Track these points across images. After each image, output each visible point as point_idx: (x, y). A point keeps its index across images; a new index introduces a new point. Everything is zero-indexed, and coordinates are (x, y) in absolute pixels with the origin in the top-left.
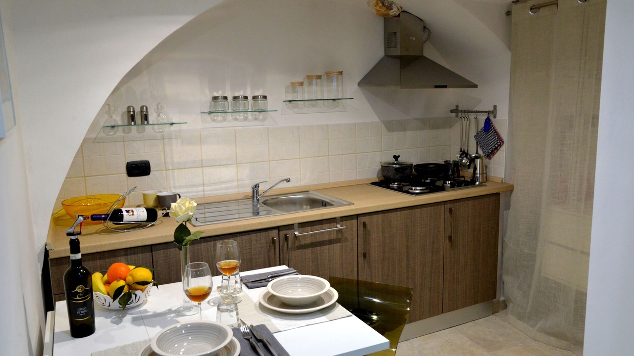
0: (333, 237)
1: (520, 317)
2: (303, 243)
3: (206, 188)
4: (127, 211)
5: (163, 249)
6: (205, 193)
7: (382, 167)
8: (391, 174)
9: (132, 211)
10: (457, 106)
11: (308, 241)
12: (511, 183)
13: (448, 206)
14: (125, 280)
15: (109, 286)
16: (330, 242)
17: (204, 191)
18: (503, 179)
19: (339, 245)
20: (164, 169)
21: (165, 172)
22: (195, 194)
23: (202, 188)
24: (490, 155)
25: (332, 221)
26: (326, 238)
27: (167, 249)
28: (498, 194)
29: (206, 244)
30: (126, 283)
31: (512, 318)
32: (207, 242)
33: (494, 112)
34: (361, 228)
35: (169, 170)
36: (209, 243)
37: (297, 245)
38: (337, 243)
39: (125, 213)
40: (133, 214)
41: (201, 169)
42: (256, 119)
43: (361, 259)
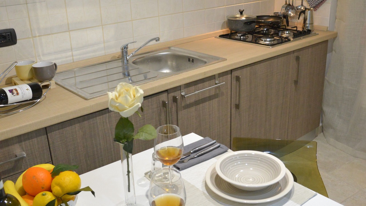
0: (213, 93)
1: (337, 139)
2: (188, 102)
3: (75, 53)
4: (11, 91)
5: (58, 130)
6: (74, 57)
7: (229, 20)
8: (239, 27)
9: (16, 90)
11: (193, 100)
12: (335, 31)
13: (296, 54)
16: (210, 98)
17: (73, 56)
18: (327, 28)
19: (217, 99)
20: (30, 36)
21: (31, 39)
22: (64, 59)
23: (70, 53)
24: (316, 7)
25: (212, 78)
26: (207, 95)
27: (62, 128)
28: (326, 42)
30: (54, 195)
31: (332, 140)
34: (234, 82)
35: (35, 37)
37: (183, 105)
38: (215, 98)
39: (9, 94)
40: (18, 94)
41: (68, 33)
43: (233, 110)
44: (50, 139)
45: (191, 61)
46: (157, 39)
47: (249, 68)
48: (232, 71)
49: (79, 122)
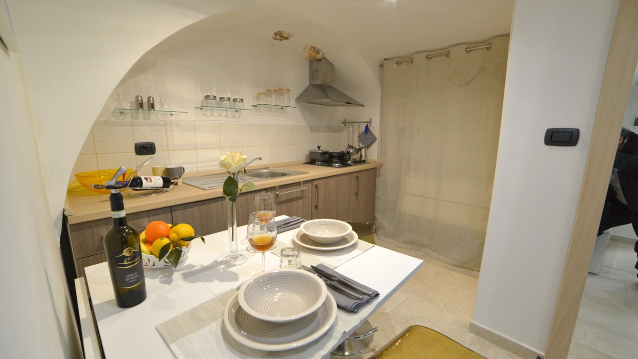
0: (299, 195)
1: (386, 236)
2: (281, 200)
3: (199, 165)
4: (146, 179)
5: (181, 210)
6: (199, 169)
7: (311, 152)
8: (318, 157)
9: (150, 178)
10: (345, 120)
11: (284, 199)
12: (381, 162)
13: (356, 174)
14: (168, 237)
15: (151, 246)
16: (297, 199)
17: (197, 167)
18: (376, 160)
19: (301, 200)
20: (166, 150)
21: (167, 152)
22: (191, 169)
23: (196, 165)
24: (368, 147)
25: (298, 184)
26: (295, 196)
27: (185, 209)
28: (375, 168)
29: (215, 203)
30: (170, 240)
31: (382, 237)
32: (217, 202)
33: (370, 122)
34: (314, 189)
35: (170, 150)
36: (218, 203)
37: (277, 201)
38: (301, 199)
39: (144, 181)
40: (151, 181)
41: (195, 150)
42: (233, 116)
43: (314, 209)
44: (173, 217)
45: (283, 175)
46: (260, 159)
47: (324, 180)
48: (312, 180)
49: (198, 206)
